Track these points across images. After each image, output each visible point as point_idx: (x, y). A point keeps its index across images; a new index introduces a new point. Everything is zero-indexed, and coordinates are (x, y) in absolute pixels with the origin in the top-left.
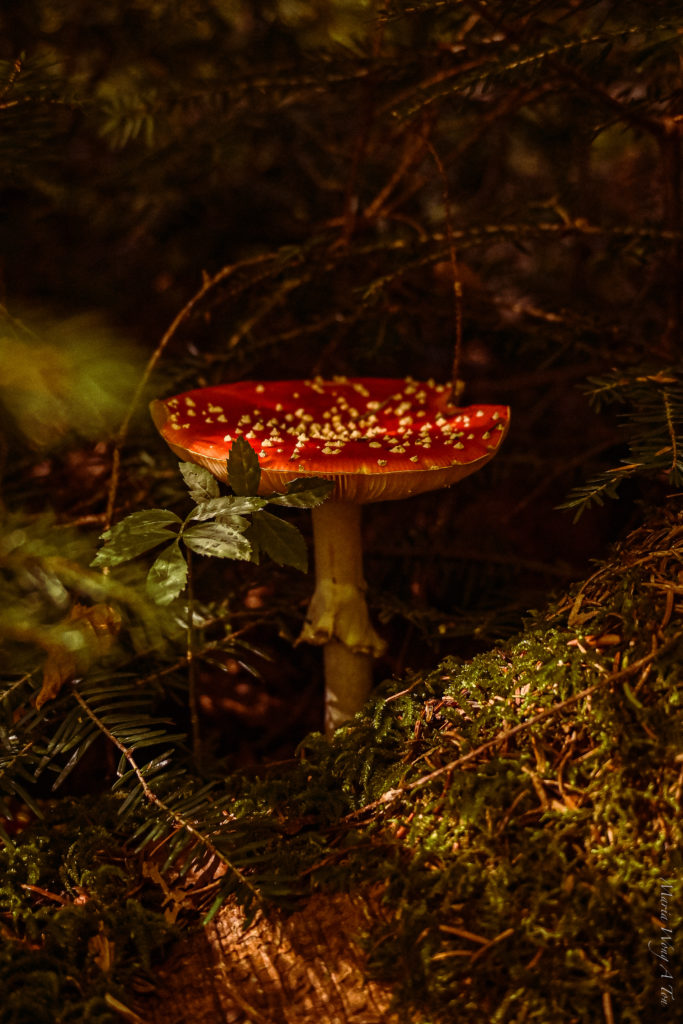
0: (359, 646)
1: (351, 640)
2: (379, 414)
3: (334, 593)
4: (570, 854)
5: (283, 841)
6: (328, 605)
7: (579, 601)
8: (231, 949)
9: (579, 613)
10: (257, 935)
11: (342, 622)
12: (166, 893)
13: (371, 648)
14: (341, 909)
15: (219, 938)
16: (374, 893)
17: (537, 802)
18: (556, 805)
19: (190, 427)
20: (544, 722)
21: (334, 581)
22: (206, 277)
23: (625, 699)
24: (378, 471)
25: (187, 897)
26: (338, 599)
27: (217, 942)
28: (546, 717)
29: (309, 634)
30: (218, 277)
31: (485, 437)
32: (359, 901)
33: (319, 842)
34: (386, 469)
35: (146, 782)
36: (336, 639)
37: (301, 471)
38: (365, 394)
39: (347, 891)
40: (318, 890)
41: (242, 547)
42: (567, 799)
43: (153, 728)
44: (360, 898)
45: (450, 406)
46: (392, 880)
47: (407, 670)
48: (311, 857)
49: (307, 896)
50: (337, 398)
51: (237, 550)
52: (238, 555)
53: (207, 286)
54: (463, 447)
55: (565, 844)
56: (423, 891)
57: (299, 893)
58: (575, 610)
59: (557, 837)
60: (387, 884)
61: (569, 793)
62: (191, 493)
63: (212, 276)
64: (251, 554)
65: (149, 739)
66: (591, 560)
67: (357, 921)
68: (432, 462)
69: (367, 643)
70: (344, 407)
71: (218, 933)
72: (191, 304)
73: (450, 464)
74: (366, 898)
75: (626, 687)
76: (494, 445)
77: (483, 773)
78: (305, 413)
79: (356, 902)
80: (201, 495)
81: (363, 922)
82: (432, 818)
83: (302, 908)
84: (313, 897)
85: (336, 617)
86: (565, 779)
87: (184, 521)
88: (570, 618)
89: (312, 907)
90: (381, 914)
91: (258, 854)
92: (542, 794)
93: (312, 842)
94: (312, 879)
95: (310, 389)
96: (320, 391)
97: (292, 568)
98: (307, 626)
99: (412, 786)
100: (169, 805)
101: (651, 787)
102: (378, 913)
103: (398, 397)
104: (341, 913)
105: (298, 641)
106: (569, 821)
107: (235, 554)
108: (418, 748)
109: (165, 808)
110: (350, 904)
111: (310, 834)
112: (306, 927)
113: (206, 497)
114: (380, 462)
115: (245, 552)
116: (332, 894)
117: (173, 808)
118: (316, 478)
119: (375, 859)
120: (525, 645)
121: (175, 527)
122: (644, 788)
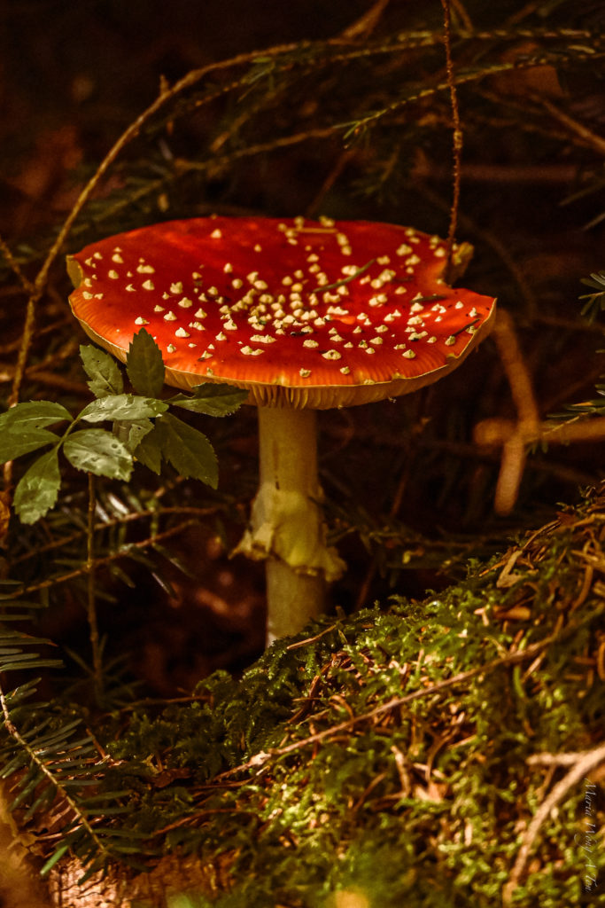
0: (304, 567)
1: (295, 558)
2: (352, 285)
3: (276, 500)
4: (421, 846)
5: (151, 793)
6: (268, 515)
7: (513, 559)
8: (70, 903)
9: (511, 573)
10: (99, 892)
11: (285, 536)
12: (14, 835)
13: (321, 571)
14: (189, 875)
15: (60, 891)
16: (225, 861)
17: (398, 787)
18: (420, 792)
19: (103, 298)
20: (430, 699)
21: (278, 487)
22: (164, 85)
23: (511, 684)
24: (298, 383)
25: (37, 842)
26: (280, 508)
27: (57, 894)
28: (434, 692)
29: (246, 545)
30: (179, 86)
31: (448, 342)
32: (209, 869)
33: (184, 800)
34: (309, 381)
35: (9, 710)
36: (276, 556)
37: (209, 375)
38: (346, 251)
39: (200, 856)
40: (170, 852)
41: (123, 463)
42: (433, 787)
43: (26, 649)
44: (211, 866)
45: (439, 282)
46: (242, 852)
47: (338, 608)
48: (172, 815)
49: (158, 857)
50: (309, 254)
51: (117, 467)
52: (117, 473)
53: (164, 96)
54: (413, 355)
55: (419, 835)
56: (268, 867)
57: (149, 853)
58: (507, 569)
59: (408, 827)
60: (237, 854)
61: (438, 782)
62: (89, 383)
63: (172, 84)
64: (132, 474)
65: (20, 661)
66: (559, 504)
67: (202, 889)
68: (368, 374)
69: (315, 563)
70: (313, 269)
71: (61, 884)
72: (141, 119)
73: (390, 379)
74: (217, 867)
75: (517, 671)
76: (457, 354)
77: (353, 747)
78: (259, 278)
79: (205, 869)
80: (101, 387)
81: (208, 892)
82: (295, 789)
83: (151, 869)
84: (164, 859)
85: (277, 529)
86: (434, 766)
87: (75, 419)
88: (501, 577)
89: (161, 868)
90: (229, 886)
91: (122, 805)
92: (405, 779)
93: (176, 799)
94: (168, 839)
95: (283, 234)
96: (293, 242)
97: (199, 481)
98: (247, 535)
99: (280, 751)
100: (29, 740)
101: (513, 786)
102: (225, 884)
103: (384, 260)
104: (188, 879)
105: (236, 551)
106: (425, 812)
107: (114, 471)
108: (309, 708)
109: (24, 743)
110: (200, 872)
111: (177, 789)
112: (150, 889)
113: (107, 389)
114: (302, 371)
115: (126, 471)
116: (184, 857)
117: (31, 744)
118: (224, 385)
119: (235, 826)
120: (434, 606)
121: (59, 429)
122: (505, 787)
